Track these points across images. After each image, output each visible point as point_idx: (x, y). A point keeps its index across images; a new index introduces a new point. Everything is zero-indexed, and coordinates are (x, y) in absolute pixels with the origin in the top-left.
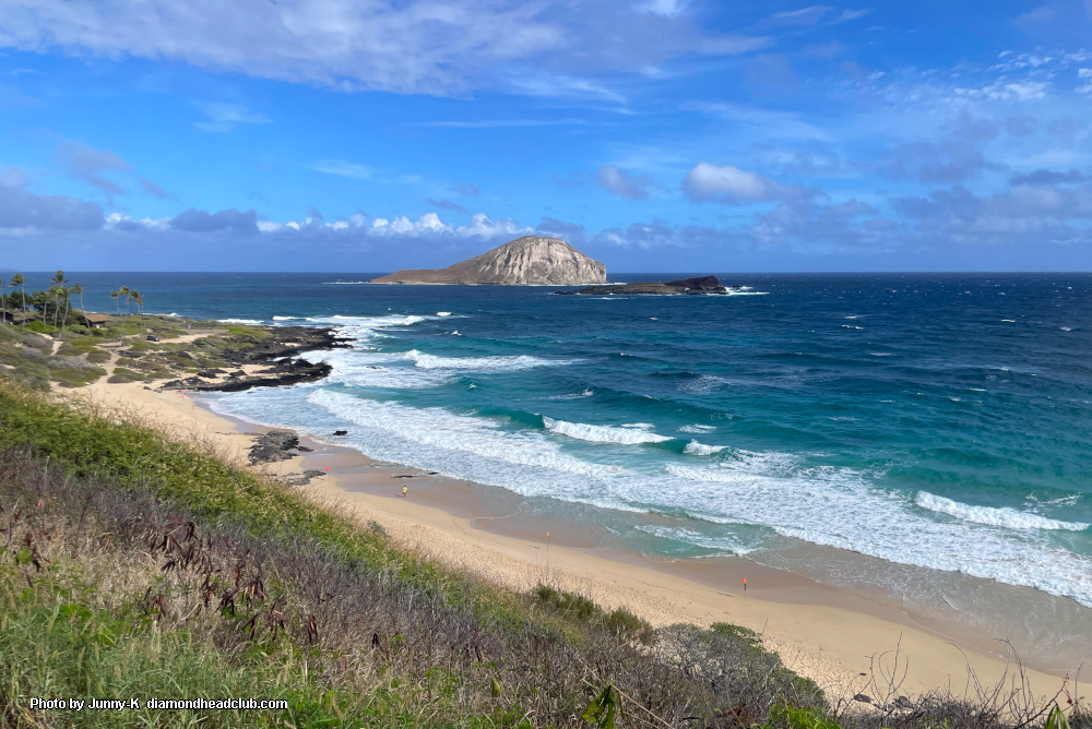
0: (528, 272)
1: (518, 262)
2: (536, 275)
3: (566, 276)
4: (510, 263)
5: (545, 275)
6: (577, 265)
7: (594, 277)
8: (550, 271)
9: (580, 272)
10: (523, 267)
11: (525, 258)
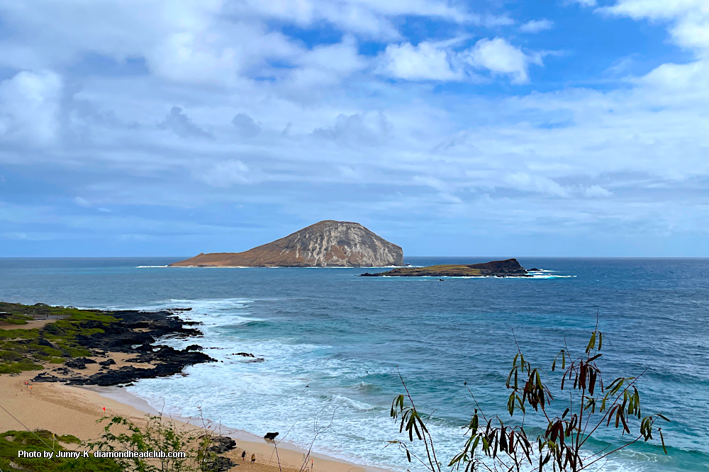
0: (328, 256)
1: (318, 247)
2: (334, 257)
3: (365, 259)
4: (310, 247)
5: (343, 258)
6: (375, 249)
7: (391, 260)
8: (349, 253)
9: (378, 256)
10: (322, 250)
11: (324, 243)
